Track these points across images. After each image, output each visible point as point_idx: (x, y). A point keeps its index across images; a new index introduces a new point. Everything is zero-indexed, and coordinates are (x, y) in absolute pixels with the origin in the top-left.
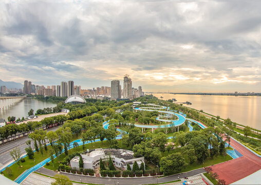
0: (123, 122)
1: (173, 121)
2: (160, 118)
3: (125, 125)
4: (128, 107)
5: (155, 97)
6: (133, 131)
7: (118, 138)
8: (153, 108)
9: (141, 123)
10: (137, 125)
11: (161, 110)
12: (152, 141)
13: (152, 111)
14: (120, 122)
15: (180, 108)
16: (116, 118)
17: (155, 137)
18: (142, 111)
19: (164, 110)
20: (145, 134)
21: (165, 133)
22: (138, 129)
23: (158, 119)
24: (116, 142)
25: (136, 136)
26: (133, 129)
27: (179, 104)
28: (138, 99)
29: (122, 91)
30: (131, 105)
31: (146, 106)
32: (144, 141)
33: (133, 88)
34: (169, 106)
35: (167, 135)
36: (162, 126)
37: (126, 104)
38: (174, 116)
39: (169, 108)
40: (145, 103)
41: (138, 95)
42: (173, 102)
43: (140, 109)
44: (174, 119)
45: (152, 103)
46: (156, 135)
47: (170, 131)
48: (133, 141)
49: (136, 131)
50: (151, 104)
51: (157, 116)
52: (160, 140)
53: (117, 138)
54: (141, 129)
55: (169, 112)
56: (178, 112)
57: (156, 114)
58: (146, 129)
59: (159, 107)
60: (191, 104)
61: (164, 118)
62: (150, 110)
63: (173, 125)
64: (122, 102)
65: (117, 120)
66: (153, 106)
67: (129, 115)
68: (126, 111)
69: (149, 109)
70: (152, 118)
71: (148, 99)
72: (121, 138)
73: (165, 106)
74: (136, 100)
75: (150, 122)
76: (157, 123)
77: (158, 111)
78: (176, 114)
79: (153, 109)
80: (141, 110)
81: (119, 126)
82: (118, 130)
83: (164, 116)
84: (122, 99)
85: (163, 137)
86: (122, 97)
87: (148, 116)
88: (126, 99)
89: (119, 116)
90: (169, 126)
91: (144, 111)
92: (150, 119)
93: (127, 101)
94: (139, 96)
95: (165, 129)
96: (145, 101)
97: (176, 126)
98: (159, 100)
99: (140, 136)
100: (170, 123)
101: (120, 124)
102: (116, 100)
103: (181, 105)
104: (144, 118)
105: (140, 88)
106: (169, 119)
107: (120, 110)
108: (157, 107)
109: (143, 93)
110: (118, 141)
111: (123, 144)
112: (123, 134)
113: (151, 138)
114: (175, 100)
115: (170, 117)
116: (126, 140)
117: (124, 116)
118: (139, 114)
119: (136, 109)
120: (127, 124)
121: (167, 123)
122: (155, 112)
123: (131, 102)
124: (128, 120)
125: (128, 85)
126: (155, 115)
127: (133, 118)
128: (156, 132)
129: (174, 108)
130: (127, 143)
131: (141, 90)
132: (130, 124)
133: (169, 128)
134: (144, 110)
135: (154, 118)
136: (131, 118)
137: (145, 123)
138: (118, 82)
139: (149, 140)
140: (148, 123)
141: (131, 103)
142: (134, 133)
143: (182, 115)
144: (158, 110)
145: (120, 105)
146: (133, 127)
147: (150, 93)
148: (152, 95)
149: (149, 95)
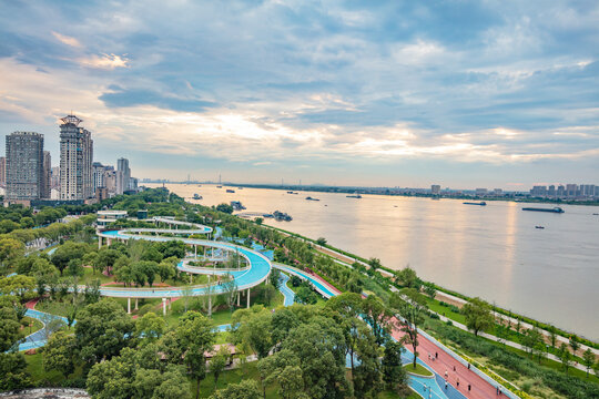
0: (55, 281)
1: (232, 272)
2: (191, 264)
3: (64, 292)
4: (77, 228)
5: (174, 196)
6: (92, 312)
7: (30, 345)
8: (170, 231)
9: (124, 282)
10: (110, 291)
11: (196, 237)
12: (160, 343)
13: (166, 239)
14: (40, 283)
15: (255, 231)
16: (26, 268)
17: (173, 328)
18: (131, 241)
19: (204, 236)
20: (137, 319)
21: (205, 313)
22: (112, 304)
23: (183, 266)
24: (20, 364)
25: (102, 330)
26: (94, 306)
27: (252, 218)
28: (115, 201)
29: (55, 174)
30: (89, 222)
31: (142, 226)
32: (134, 346)
33: (98, 165)
34: (219, 225)
35: (210, 321)
36: (198, 291)
37: (69, 220)
38: (236, 257)
39: (219, 230)
40: (140, 216)
41: (116, 188)
42: (235, 213)
43: (122, 235)
44: (234, 266)
45: (162, 214)
46: (174, 322)
47: (222, 306)
48: (89, 349)
49: (106, 313)
50: (159, 219)
51: (180, 255)
52: (187, 337)
53: (23, 347)
54: (123, 302)
55: (221, 245)
56: (248, 244)
57: (177, 251)
58: (142, 302)
59: (188, 228)
60: (289, 219)
61: (202, 265)
62: (158, 239)
63: (232, 284)
64: (52, 211)
65: (29, 279)
66: (167, 225)
67: (79, 256)
68: (68, 243)
69: (153, 234)
70: (163, 264)
71: (147, 204)
72: (43, 343)
73: (207, 223)
74: (110, 204)
75: (157, 277)
76: (179, 279)
77: (186, 241)
78: (243, 251)
79: (169, 235)
80: (127, 237)
81: (40, 298)
82: (33, 313)
83: (204, 258)
84: (52, 203)
85: (198, 327)
86: (54, 195)
87: (151, 258)
88: (68, 202)
89: (39, 262)
90: (219, 291)
91: (138, 242)
92: (157, 267)
93: (73, 207)
94: (119, 192)
95: (206, 298)
96: (142, 207)
97: (241, 288)
98: (187, 206)
99: (119, 328)
100: (222, 277)
101: (42, 291)
102: (27, 204)
103: (259, 221)
104: (136, 263)
105: (124, 163)
106: (219, 265)
107: (43, 240)
108: (179, 227)
109: (136, 182)
110: (28, 359)
111: (50, 367)
112: (55, 327)
113: (159, 332)
114: (239, 206)
115: (225, 259)
116: (62, 349)
117: (60, 262)
118: (117, 252)
119: (108, 235)
120: (71, 289)
121: (214, 277)
122: (174, 244)
123: (91, 210)
124: (74, 273)
125: (79, 152)
126: (176, 253)
127: (95, 267)
128: (177, 311)
129: (235, 233)
130: (66, 361)
131: (127, 170)
132: (81, 288)
133: (220, 297)
134: (137, 238)
135: (169, 265)
136: (89, 268)
137: (140, 283)
138: (39, 140)
139: (151, 339)
140: (151, 282)
141: (89, 216)
142: (96, 320)
143: (262, 252)
144: (186, 236)
145: (46, 224)
146: (92, 297)
147: (159, 182)
148: (165, 189)
149: (154, 190)
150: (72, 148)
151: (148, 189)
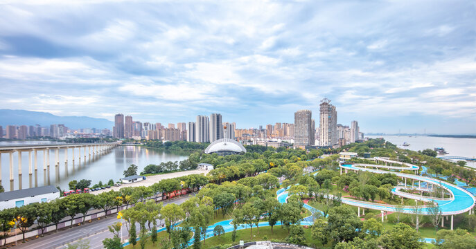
0: (317, 191)
1: (436, 200)
2: (401, 190)
3: (322, 197)
4: (328, 162)
5: (388, 144)
6: (337, 212)
7: (305, 223)
8: (386, 167)
9: (356, 196)
10: (347, 201)
11: (405, 172)
12: (379, 239)
13: (383, 172)
14: (310, 190)
15: (457, 171)
16: (304, 182)
17: (388, 231)
18: (360, 172)
19: (412, 172)
20: (363, 220)
21: (414, 227)
22: (348, 209)
23: (396, 191)
24: (301, 232)
25: (343, 223)
26: (338, 208)
27: (455, 161)
28: (350, 146)
29: (317, 131)
30: (335, 159)
31: (367, 162)
32: (362, 238)
33: (340, 126)
34: (424, 165)
35: (418, 233)
36: (407, 210)
37: (324, 157)
38: (440, 189)
39: (425, 169)
40: (366, 156)
41: (350, 139)
42: (438, 156)
43: (355, 167)
44: (438, 196)
45: (381, 156)
46: (390, 227)
47: (427, 224)
48: (335, 233)
49: (346, 213)
50: (378, 158)
51: (394, 184)
52: (400, 240)
53: (303, 223)
54: (355, 208)
55: (426, 179)
56: (452, 180)
57: (392, 181)
58: (367, 211)
59: (399, 165)
61: (411, 192)
62: (377, 171)
63: (436, 209)
64: (317, 152)
65: (305, 188)
66: (384, 163)
67: (330, 178)
68: (324, 170)
69: (374, 168)
70: (381, 188)
71: (371, 148)
72: (311, 223)
73: (414, 163)
74: (347, 148)
75: (377, 196)
76: (393, 200)
77: (397, 174)
78: (446, 185)
79: (385, 169)
80: (358, 169)
81: (310, 198)
82: (307, 206)
83: (413, 188)
84: (315, 147)
85: (407, 235)
86: (317, 143)
87: (373, 184)
88: (324, 147)
89: (309, 179)
90: (425, 213)
91: (364, 173)
92: (378, 189)
93: (327, 150)
94: (352, 141)
95: (414, 216)
96: (367, 150)
97: (444, 213)
98: (399, 151)
99: (352, 224)
100: (427, 203)
101: (311, 195)
102: (303, 148)
103: (462, 164)
104: (363, 186)
105: (356, 124)
106: (425, 194)
107: (311, 168)
108: (393, 165)
109: (363, 135)
110: (304, 230)
111: (316, 238)
112: (317, 216)
113: (379, 232)
114: (442, 151)
115: (431, 190)
116: (321, 229)
117: (320, 180)
118: (351, 178)
119: (346, 167)
120: (325, 196)
121: (421, 203)
122: (389, 176)
123: (336, 152)
124: (327, 187)
125: (330, 119)
126: (390, 182)
127: (338, 185)
128: (391, 220)
129: (439, 171)
130: (323, 236)
131: (357, 127)
132: (331, 196)
133: (425, 217)
134: (364, 170)
135: (386, 189)
136: (335, 185)
137: (366, 199)
138: (309, 114)
139: (373, 236)
140: (373, 199)
141: (335, 155)
142: (339, 216)
143: (464, 188)
144: (398, 171)
145: (312, 159)
146: (337, 203)
147: (378, 134)
148: (383, 140)
149: (375, 140)
150: (326, 117)
151: (370, 139)
